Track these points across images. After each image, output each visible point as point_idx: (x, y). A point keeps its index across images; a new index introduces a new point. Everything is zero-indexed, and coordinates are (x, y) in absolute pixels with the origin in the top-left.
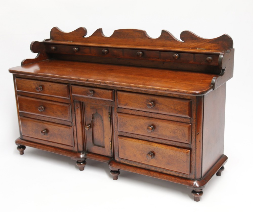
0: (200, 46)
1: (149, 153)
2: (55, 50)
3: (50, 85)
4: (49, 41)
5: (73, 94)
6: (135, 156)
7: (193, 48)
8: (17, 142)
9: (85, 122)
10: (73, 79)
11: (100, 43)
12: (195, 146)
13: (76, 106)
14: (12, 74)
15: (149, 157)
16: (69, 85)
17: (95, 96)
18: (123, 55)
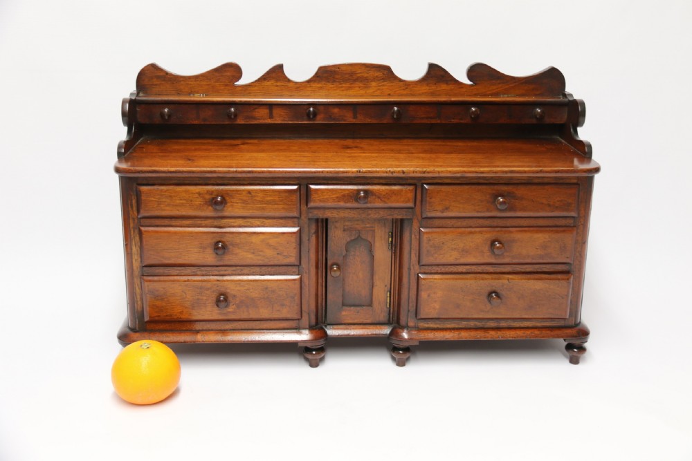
3: (249, 193)
6: (459, 307)
7: (492, 95)
11: (281, 96)
13: (311, 230)
14: (116, 177)
17: (367, 203)
18: (355, 117)
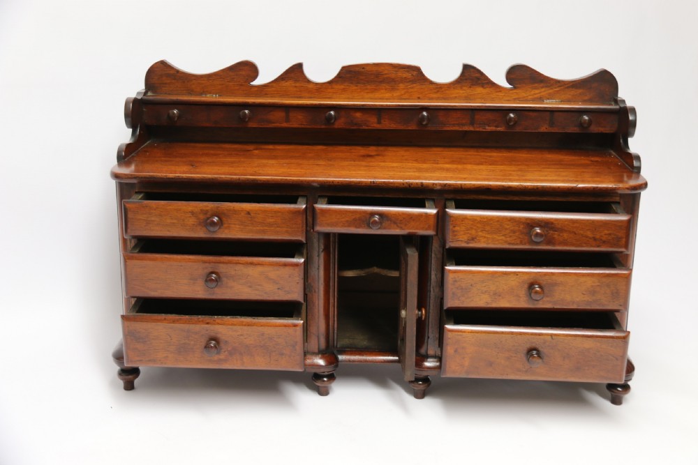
0: (549, 94)
4: (146, 97)
7: (535, 100)
11: (300, 97)
18: (379, 122)
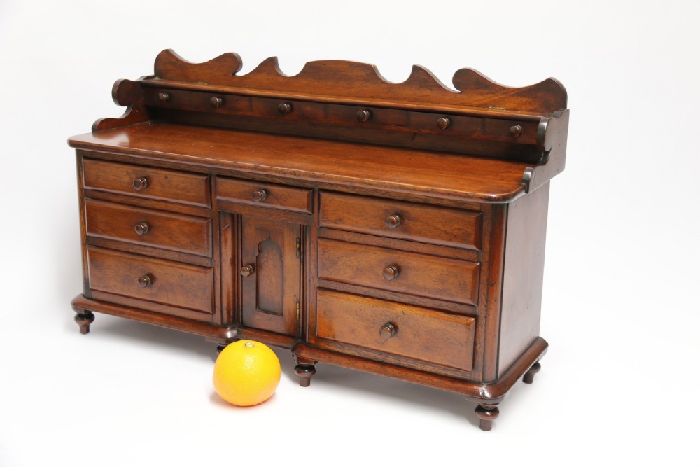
0: (494, 101)
1: (385, 326)
2: (168, 100)
3: (166, 177)
4: (153, 81)
5: (218, 197)
6: (353, 331)
7: (479, 106)
8: (76, 305)
9: (241, 258)
10: (223, 164)
11: (272, 90)
12: (487, 311)
13: (222, 223)
15: (386, 333)
16: (210, 177)
17: (269, 203)
18: (326, 117)
